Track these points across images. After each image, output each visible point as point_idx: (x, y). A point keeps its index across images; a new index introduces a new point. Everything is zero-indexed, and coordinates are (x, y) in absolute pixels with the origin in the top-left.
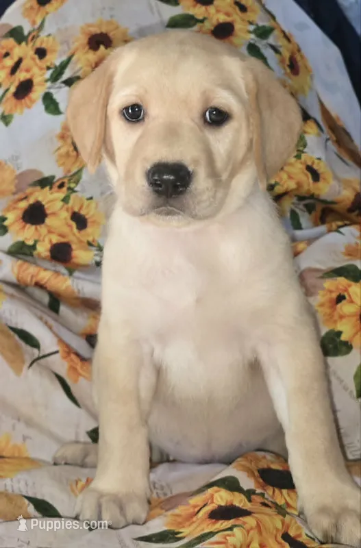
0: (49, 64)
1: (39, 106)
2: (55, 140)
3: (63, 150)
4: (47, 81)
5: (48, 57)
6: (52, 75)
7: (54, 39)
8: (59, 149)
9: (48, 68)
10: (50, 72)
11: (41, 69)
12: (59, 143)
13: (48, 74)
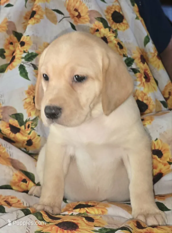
0: (25, 50)
1: (17, 71)
2: (25, 93)
3: (28, 100)
4: (22, 58)
5: (25, 46)
6: (26, 56)
7: (30, 38)
8: (26, 99)
9: (24, 52)
10: (25, 54)
11: (21, 51)
12: (26, 96)
13: (24, 55)
